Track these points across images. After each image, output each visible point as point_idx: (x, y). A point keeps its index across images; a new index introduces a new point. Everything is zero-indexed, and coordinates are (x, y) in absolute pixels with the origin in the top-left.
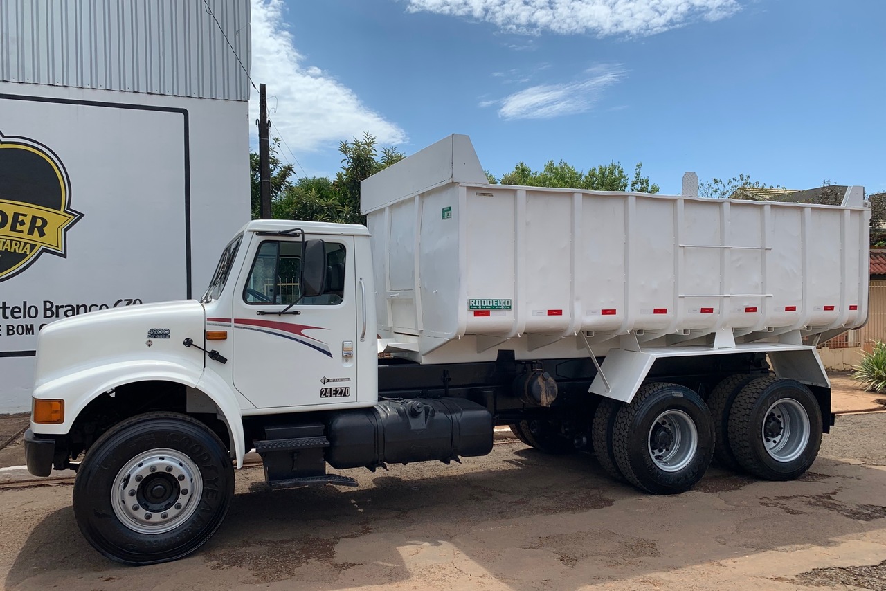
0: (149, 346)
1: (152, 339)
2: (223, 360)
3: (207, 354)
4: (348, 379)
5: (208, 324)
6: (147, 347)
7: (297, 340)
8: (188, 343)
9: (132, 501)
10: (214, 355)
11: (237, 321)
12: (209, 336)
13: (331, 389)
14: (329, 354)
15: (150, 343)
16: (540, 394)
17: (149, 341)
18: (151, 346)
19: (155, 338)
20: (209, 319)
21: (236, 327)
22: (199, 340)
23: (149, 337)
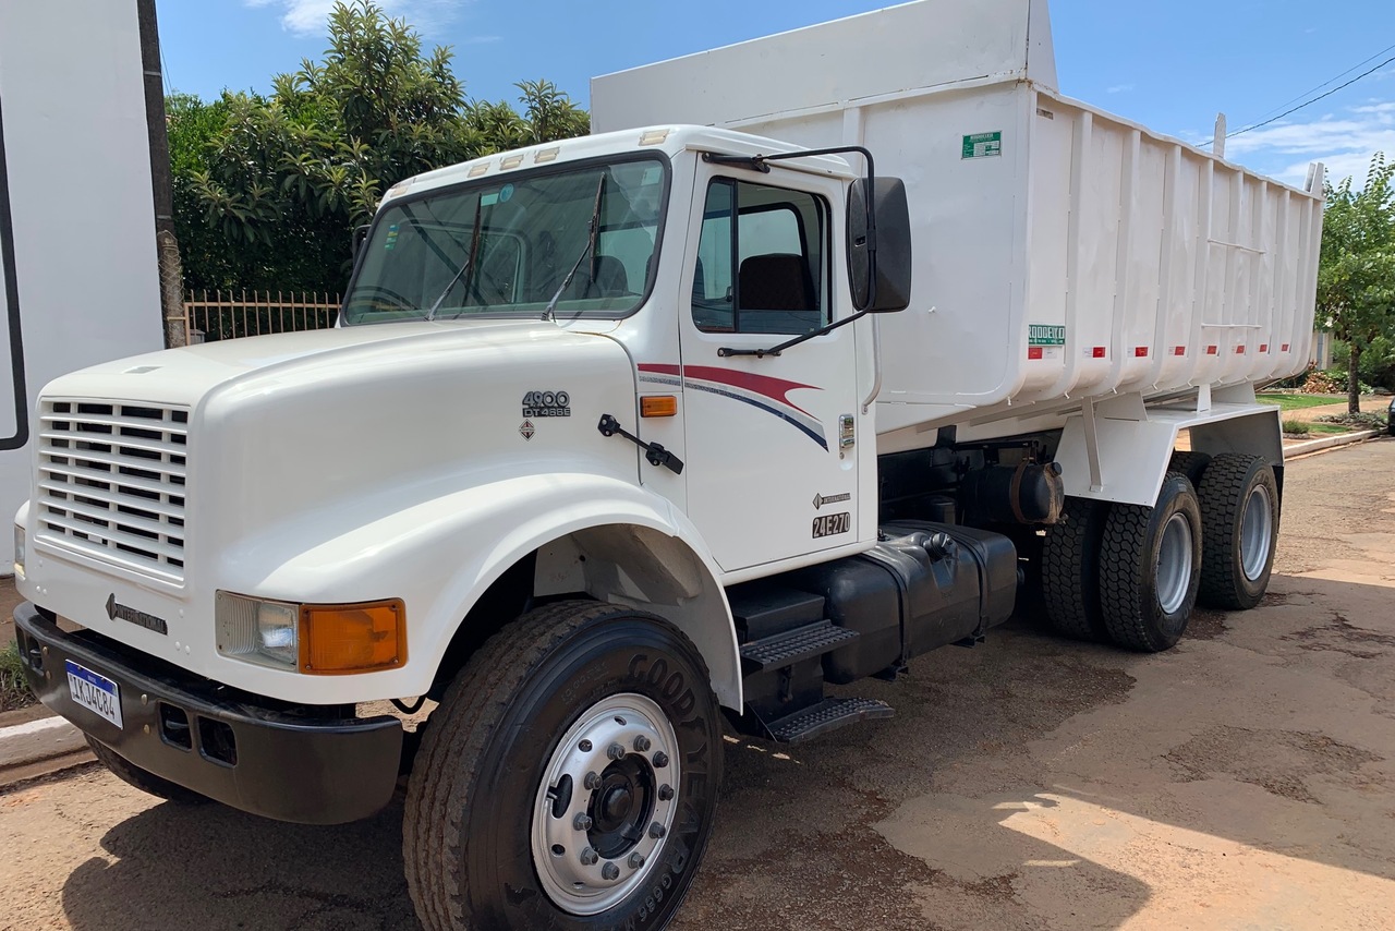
0: (528, 436)
1: (533, 420)
2: (675, 465)
3: (643, 452)
4: (846, 497)
5: (643, 379)
6: (524, 439)
7: (779, 414)
8: (609, 426)
9: (577, 843)
10: (658, 456)
11: (692, 371)
12: (647, 408)
13: (826, 517)
14: (823, 443)
15: (527, 430)
16: (1049, 502)
17: (527, 424)
18: (532, 439)
19: (540, 415)
20: (643, 367)
21: (688, 385)
22: (627, 419)
23: (526, 413)
